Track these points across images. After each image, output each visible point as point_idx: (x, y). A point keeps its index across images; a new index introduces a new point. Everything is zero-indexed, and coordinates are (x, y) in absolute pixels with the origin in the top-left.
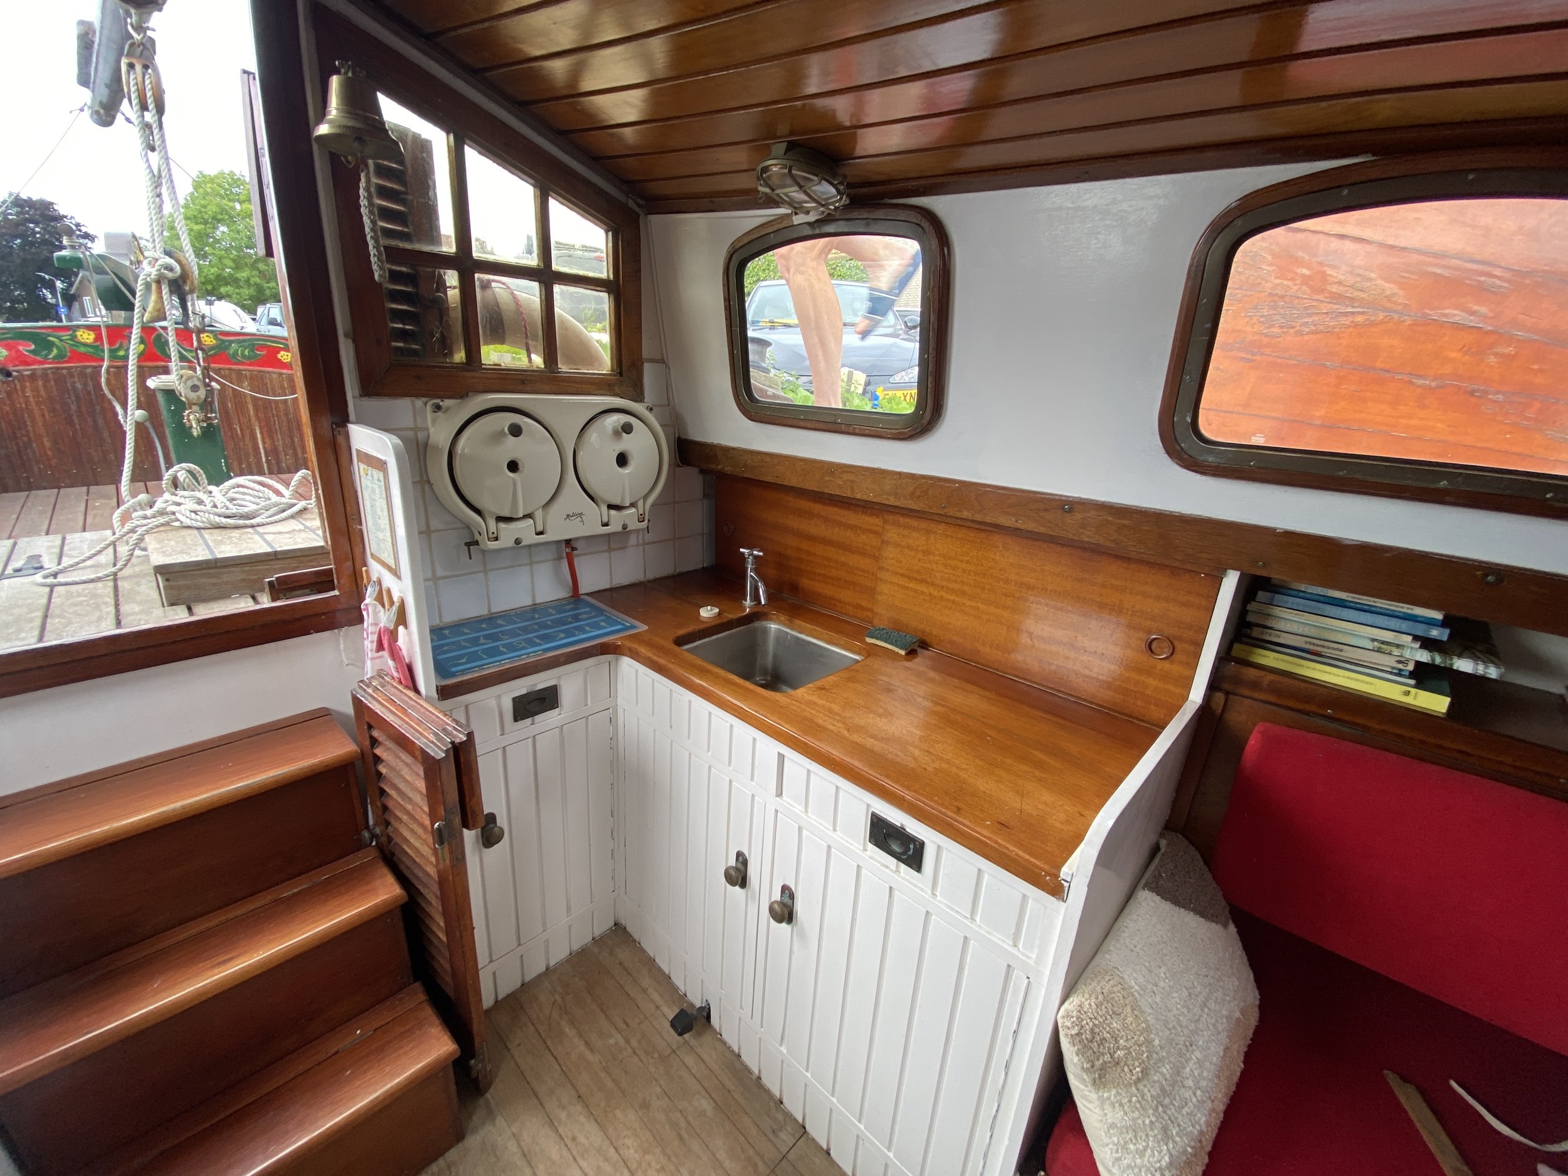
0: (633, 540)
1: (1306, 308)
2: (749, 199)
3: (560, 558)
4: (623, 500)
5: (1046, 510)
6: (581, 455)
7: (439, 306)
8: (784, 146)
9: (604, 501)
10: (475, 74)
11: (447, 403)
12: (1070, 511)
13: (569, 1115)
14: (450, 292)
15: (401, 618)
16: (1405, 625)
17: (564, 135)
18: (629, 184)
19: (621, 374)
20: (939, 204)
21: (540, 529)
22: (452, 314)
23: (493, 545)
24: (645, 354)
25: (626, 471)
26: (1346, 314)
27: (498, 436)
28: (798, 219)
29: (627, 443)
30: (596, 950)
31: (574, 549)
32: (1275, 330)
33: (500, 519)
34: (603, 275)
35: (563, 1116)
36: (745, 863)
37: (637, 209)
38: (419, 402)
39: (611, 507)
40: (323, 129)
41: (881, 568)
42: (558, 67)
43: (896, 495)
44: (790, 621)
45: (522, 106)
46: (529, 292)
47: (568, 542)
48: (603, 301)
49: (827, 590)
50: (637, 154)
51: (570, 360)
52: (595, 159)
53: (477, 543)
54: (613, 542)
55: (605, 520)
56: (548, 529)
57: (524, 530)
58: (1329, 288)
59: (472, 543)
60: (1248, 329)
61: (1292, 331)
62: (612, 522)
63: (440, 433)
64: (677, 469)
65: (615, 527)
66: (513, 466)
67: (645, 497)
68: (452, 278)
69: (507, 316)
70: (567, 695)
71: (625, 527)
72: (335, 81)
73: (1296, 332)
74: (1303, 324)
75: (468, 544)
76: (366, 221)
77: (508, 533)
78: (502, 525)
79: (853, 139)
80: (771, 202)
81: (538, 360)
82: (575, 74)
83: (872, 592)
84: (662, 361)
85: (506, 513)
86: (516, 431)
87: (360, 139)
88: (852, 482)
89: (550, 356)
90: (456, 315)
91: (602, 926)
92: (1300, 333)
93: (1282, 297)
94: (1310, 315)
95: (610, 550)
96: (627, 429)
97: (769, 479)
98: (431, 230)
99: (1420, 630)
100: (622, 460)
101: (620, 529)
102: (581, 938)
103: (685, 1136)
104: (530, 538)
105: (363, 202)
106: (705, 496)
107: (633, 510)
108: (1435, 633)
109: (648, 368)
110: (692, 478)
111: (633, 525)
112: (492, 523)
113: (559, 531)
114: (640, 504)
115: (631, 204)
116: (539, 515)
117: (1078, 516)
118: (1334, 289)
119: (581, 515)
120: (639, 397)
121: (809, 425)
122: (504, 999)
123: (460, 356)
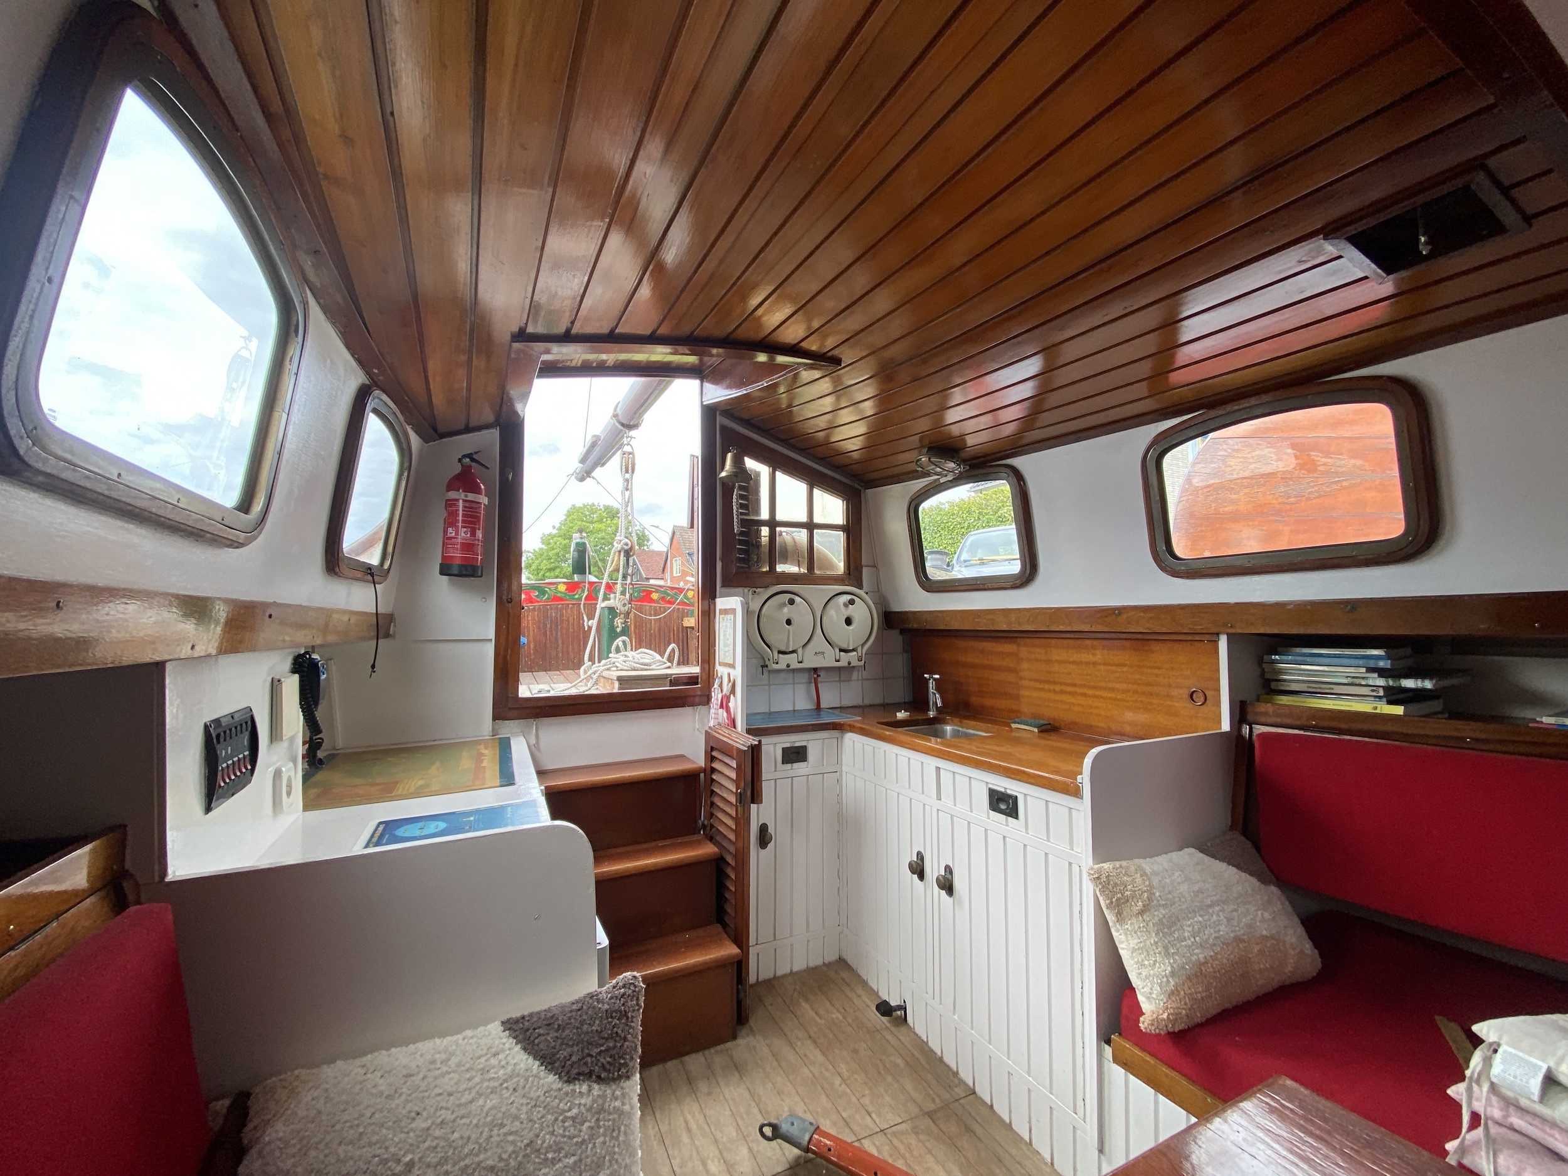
0: (855, 675)
1: (1308, 483)
2: (914, 475)
3: (810, 682)
4: (848, 645)
5: (1106, 617)
6: (824, 618)
7: (758, 545)
8: (926, 449)
9: (837, 646)
10: (785, 442)
11: (759, 590)
12: (1120, 614)
13: (803, 1044)
14: (763, 539)
15: (733, 691)
16: (1361, 662)
17: (822, 460)
18: (854, 476)
19: (849, 574)
20: (1016, 462)
21: (800, 659)
22: (763, 549)
23: (775, 666)
24: (863, 563)
25: (851, 628)
26: (1335, 482)
27: (784, 605)
28: (942, 481)
29: (851, 611)
30: (825, 969)
31: (818, 676)
32: (1292, 500)
33: (780, 652)
34: (841, 523)
35: (799, 1043)
36: (922, 859)
37: (860, 488)
38: (746, 590)
39: (841, 650)
40: (723, 474)
41: (1021, 678)
42: (821, 434)
43: (1019, 623)
44: (961, 722)
45: (802, 451)
46: (802, 535)
47: (815, 670)
48: (841, 536)
49: (988, 702)
50: (858, 462)
51: (820, 569)
52: (837, 468)
53: (767, 666)
54: (843, 673)
55: (838, 658)
56: (805, 660)
57: (792, 659)
58: (1319, 468)
59: (764, 666)
60: (1274, 501)
61: (1304, 498)
62: (842, 660)
63: (755, 606)
64: (885, 632)
65: (843, 663)
66: (789, 622)
67: (863, 645)
68: (765, 531)
69: (789, 548)
70: (812, 754)
71: (849, 663)
72: (729, 455)
73: (1307, 499)
74: (1309, 493)
75: (763, 667)
76: (734, 507)
77: (784, 660)
78: (781, 655)
79: (964, 441)
80: (928, 474)
81: (804, 570)
82: (828, 436)
83: (1017, 698)
84: (874, 566)
85: (783, 649)
86: (791, 602)
87: (736, 476)
88: (992, 619)
89: (811, 567)
90: (765, 550)
91: (831, 957)
92: (1309, 499)
93: (1291, 479)
94: (1313, 487)
95: (840, 681)
96: (852, 602)
97: (942, 627)
98: (757, 511)
99: (1372, 664)
100: (848, 621)
101: (846, 664)
102: (815, 961)
103: (882, 1072)
104: (795, 665)
105: (734, 500)
106: (904, 650)
107: (855, 653)
108: (1381, 664)
109: (865, 570)
110: (895, 638)
111: (855, 663)
112: (776, 654)
113: (811, 662)
114: (859, 649)
115: (856, 485)
116: (800, 651)
117: (1124, 616)
118: (1321, 468)
119: (823, 653)
120: (860, 587)
121: (962, 588)
122: (762, 982)
123: (766, 569)
